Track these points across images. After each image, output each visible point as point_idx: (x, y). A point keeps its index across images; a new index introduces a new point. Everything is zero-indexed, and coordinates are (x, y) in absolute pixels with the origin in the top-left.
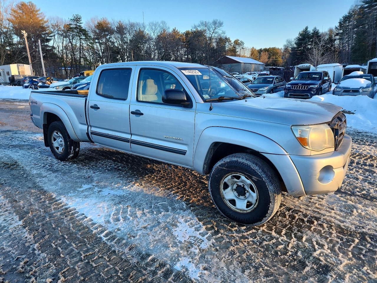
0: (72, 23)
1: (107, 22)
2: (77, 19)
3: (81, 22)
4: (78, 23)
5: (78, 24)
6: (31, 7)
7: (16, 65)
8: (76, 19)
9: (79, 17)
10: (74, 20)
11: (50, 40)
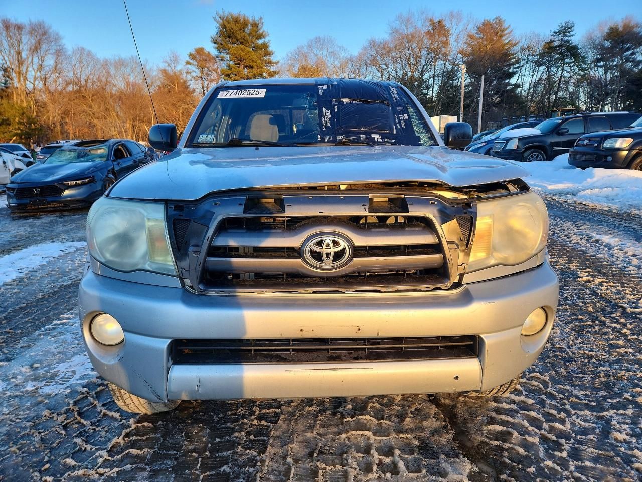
0: (555, 37)
1: (632, 24)
2: (566, 30)
3: (572, 33)
4: (566, 36)
5: (566, 38)
6: (497, 24)
7: (438, 117)
8: (564, 29)
9: (569, 25)
10: (559, 32)
11: (514, 73)
